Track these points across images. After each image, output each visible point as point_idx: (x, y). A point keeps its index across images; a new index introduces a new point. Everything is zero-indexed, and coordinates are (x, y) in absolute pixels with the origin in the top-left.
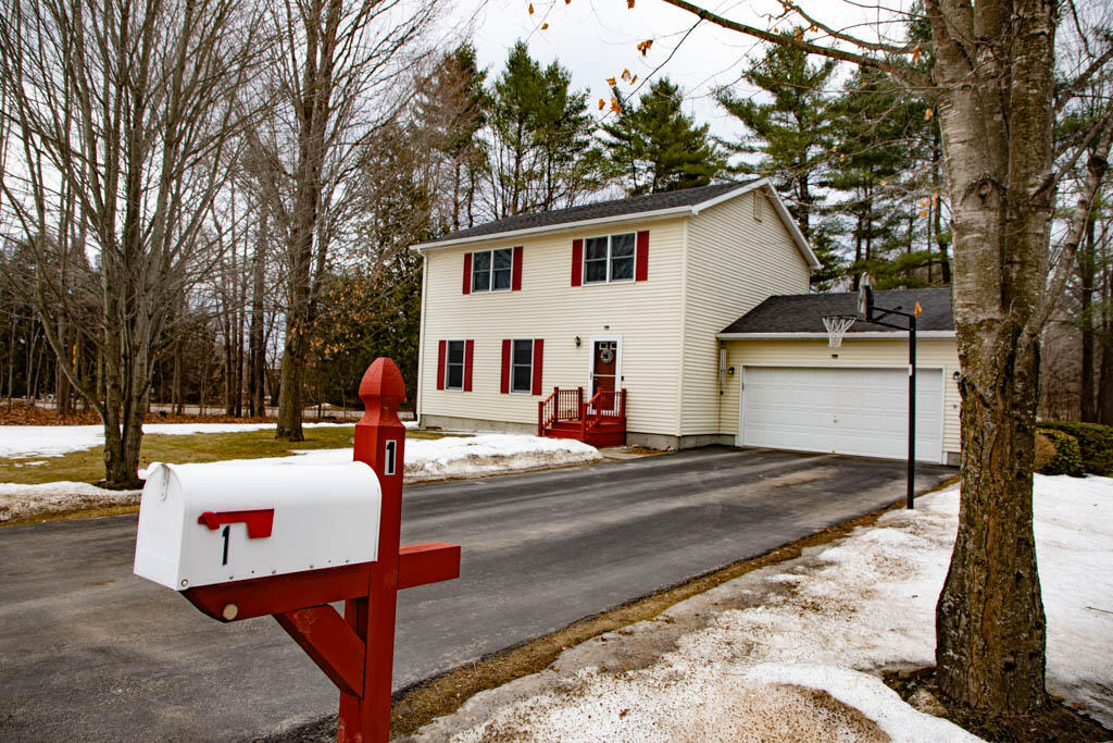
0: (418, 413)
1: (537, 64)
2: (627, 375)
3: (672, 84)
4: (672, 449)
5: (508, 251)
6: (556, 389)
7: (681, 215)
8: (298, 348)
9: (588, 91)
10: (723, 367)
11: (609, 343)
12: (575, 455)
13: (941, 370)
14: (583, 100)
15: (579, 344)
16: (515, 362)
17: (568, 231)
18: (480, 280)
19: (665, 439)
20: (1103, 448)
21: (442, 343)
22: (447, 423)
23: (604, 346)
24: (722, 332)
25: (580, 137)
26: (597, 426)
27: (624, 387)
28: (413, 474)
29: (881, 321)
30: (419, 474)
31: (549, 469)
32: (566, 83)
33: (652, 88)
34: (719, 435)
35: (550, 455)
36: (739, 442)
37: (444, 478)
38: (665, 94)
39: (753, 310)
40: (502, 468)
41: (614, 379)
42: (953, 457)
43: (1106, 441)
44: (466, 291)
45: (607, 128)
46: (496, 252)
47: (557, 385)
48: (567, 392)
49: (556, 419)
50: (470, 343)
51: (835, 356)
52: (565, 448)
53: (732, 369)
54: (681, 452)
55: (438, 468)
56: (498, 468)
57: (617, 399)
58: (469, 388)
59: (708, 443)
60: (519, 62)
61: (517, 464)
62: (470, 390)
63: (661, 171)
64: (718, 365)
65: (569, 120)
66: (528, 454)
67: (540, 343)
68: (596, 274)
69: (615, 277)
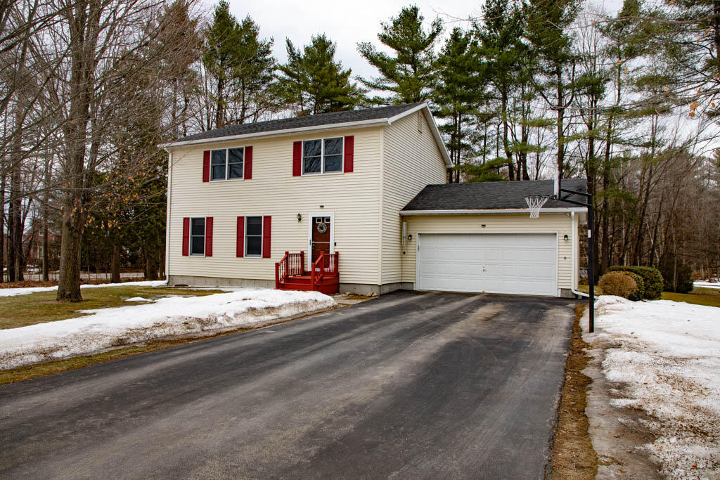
0: (167, 274)
1: (234, 18)
2: (338, 241)
3: (327, 39)
4: (375, 294)
5: (241, 150)
6: (287, 253)
7: (379, 125)
8: (76, 224)
9: (272, 40)
10: (405, 234)
11: (323, 218)
12: (320, 303)
13: (555, 234)
14: (268, 47)
15: (300, 219)
16: (248, 233)
17: (290, 134)
18: (217, 171)
19: (369, 287)
20: (654, 282)
21: (186, 220)
22: (192, 281)
23: (319, 220)
24: (404, 209)
25: (265, 73)
26: (321, 280)
27: (336, 250)
28: (209, 327)
29: (568, 199)
30: (214, 326)
31: (307, 315)
32: (256, 34)
33: (314, 42)
34: (401, 283)
35: (305, 305)
36: (417, 287)
37: (236, 329)
38: (322, 48)
39: (419, 194)
40: (275, 317)
41: (329, 245)
42: (564, 292)
43: (655, 277)
44: (205, 179)
45: (282, 69)
46: (230, 151)
47: (287, 250)
48: (294, 255)
49: (287, 276)
50: (210, 220)
51: (484, 226)
52: (313, 298)
53: (411, 236)
54: (383, 296)
55: (228, 321)
56: (272, 318)
57: (332, 259)
58: (210, 254)
59: (396, 289)
60: (222, 15)
61: (285, 313)
62: (211, 255)
63: (319, 101)
64: (401, 233)
65: (257, 61)
66: (290, 305)
67: (268, 219)
68: (312, 167)
69: (326, 170)
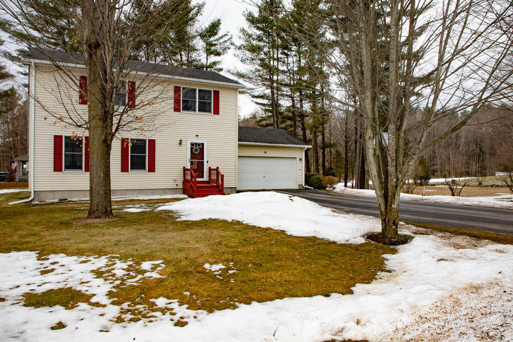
0: (32, 190)
2: (210, 160)
13: (296, 158)
16: (132, 153)
17: (172, 80)
21: (57, 138)
23: (195, 145)
27: (209, 166)
41: (203, 162)
48: (187, 170)
51: (265, 152)
57: (213, 172)
67: (152, 141)
69: (200, 110)
